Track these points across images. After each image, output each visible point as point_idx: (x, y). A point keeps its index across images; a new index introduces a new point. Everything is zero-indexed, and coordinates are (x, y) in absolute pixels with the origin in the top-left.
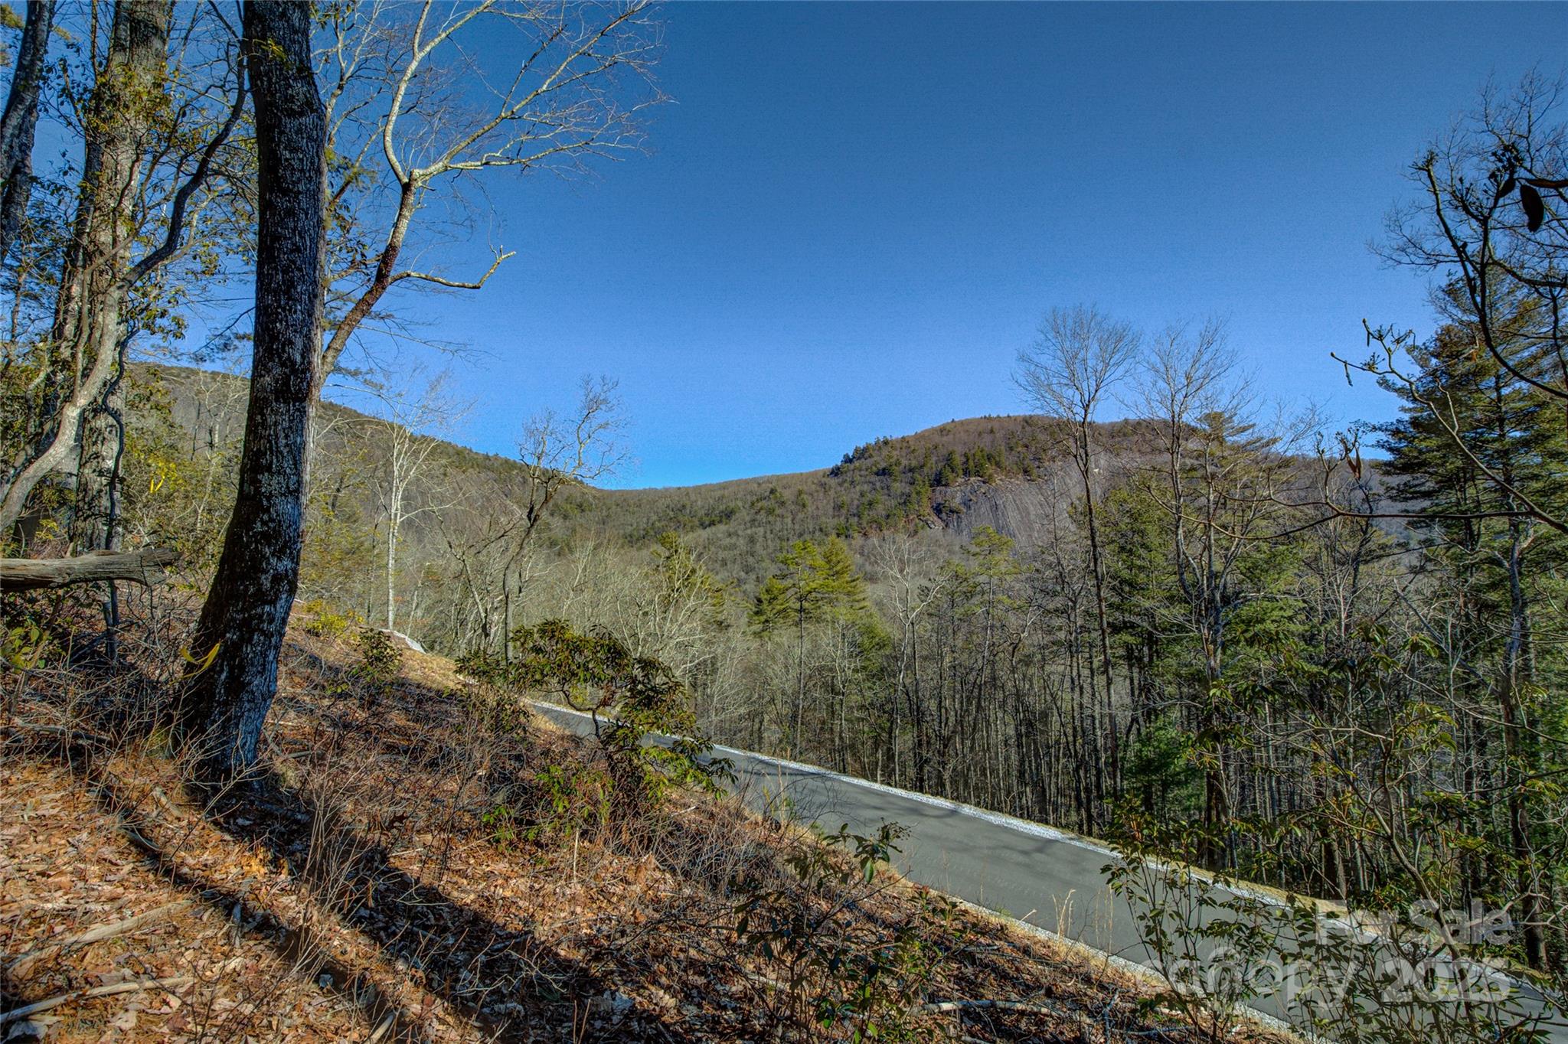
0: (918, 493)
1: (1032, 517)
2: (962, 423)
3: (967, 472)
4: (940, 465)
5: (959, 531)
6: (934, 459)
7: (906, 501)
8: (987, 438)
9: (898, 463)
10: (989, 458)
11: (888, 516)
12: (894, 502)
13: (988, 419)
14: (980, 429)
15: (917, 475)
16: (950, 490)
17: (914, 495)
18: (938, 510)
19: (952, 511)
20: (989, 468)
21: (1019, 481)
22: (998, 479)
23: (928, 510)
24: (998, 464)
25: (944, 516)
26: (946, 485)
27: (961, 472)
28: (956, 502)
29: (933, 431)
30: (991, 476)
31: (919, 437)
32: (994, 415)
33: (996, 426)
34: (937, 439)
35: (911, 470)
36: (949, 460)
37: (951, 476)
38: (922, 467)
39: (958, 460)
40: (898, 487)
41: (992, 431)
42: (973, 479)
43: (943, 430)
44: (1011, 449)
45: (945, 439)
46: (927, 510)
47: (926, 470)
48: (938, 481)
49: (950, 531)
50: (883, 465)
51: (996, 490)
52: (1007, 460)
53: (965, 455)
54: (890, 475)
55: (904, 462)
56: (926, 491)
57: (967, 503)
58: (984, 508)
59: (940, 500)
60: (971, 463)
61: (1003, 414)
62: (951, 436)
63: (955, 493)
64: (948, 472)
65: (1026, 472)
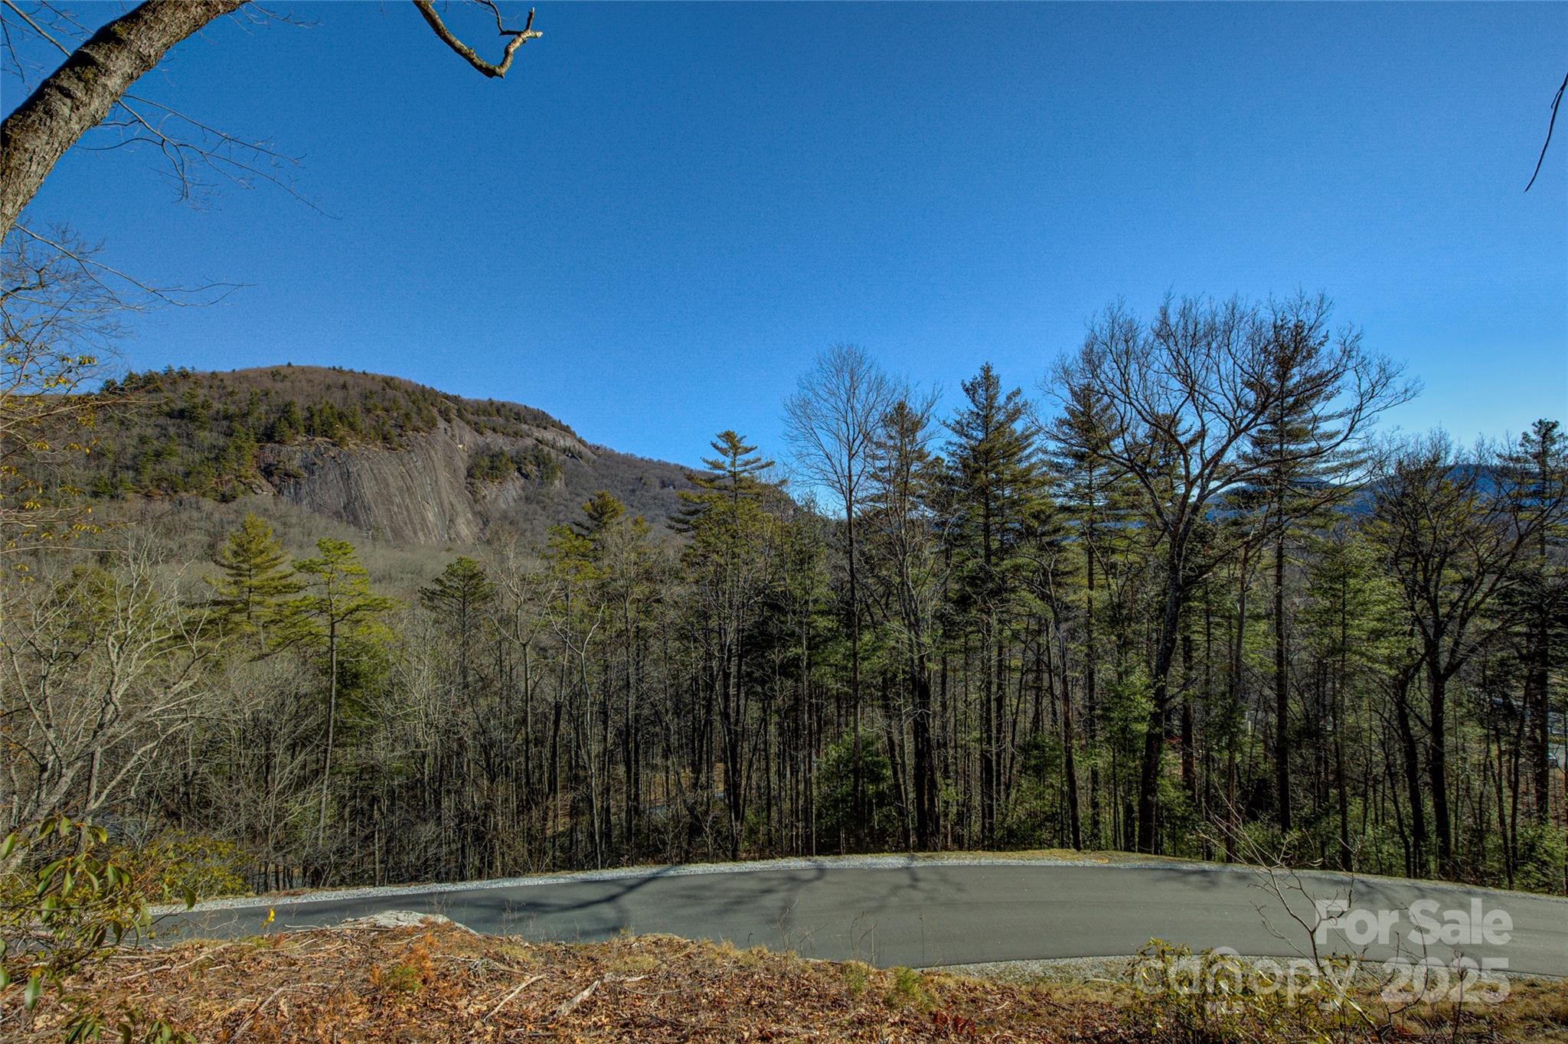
0: (239, 448)
1: (392, 490)
2: (303, 370)
3: (310, 430)
4: (272, 418)
5: (297, 499)
6: (263, 408)
7: (218, 456)
8: (339, 394)
9: (206, 405)
10: (341, 417)
11: (188, 474)
12: (197, 457)
13: (340, 371)
14: (328, 381)
15: (236, 425)
16: (284, 449)
17: (231, 450)
18: (268, 472)
19: (287, 475)
20: (341, 430)
21: (377, 448)
22: (352, 443)
23: (251, 472)
24: (352, 426)
25: (276, 479)
26: (281, 442)
27: (302, 429)
28: (294, 465)
29: (261, 372)
30: (342, 438)
31: (240, 377)
32: (346, 368)
33: (350, 382)
34: (268, 384)
35: (227, 417)
36: (286, 411)
37: (289, 433)
38: (245, 415)
39: (299, 414)
40: (207, 437)
41: (344, 387)
42: (318, 439)
43: (275, 374)
44: (369, 411)
45: (279, 386)
46: (250, 470)
47: (250, 420)
48: (269, 435)
49: (284, 499)
50: (180, 405)
51: (349, 456)
52: (364, 422)
53: (309, 409)
54: (193, 419)
55: (217, 406)
56: (251, 447)
57: (309, 467)
58: (333, 475)
59: (271, 460)
60: (317, 420)
61: (358, 369)
62: (288, 384)
63: (295, 452)
64: (284, 426)
65: (385, 438)
